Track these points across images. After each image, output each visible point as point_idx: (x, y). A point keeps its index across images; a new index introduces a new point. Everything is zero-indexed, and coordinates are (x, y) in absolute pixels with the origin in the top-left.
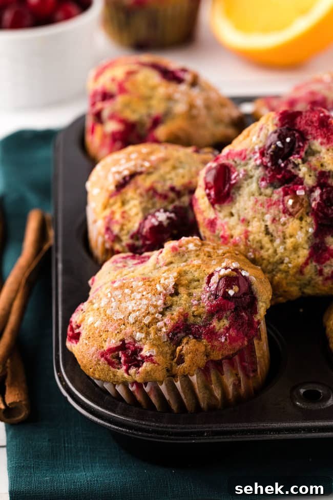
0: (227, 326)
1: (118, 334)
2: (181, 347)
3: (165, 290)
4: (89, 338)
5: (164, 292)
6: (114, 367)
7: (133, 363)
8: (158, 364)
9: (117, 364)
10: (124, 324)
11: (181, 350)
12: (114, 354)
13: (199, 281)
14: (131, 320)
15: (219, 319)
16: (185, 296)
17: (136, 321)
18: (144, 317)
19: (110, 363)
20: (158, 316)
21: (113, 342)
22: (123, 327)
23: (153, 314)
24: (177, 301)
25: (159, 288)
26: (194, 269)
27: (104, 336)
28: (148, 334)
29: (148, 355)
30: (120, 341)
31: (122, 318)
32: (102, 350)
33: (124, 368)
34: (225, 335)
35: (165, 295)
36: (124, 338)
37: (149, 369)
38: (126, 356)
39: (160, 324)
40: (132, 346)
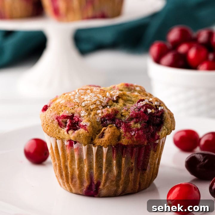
0: (139, 128)
1: (72, 109)
2: (106, 128)
3: (111, 97)
4: (54, 108)
5: (110, 97)
6: (61, 127)
7: (73, 128)
8: (88, 131)
9: (63, 126)
10: (78, 106)
11: (105, 130)
12: (65, 120)
13: (133, 102)
14: (83, 104)
15: (136, 123)
16: (121, 104)
17: (86, 106)
18: (92, 105)
19: (60, 124)
20: (100, 107)
21: (67, 113)
22: (76, 106)
23: (97, 105)
24: (115, 105)
25: (108, 94)
26: (134, 97)
27: (63, 109)
28: (89, 114)
29: (84, 124)
30: (72, 113)
31: (78, 102)
32: (58, 115)
33: (67, 128)
34: (135, 132)
35: (110, 99)
36: (74, 113)
37: (81, 132)
38: (71, 122)
39: (99, 111)
40: (76, 118)
